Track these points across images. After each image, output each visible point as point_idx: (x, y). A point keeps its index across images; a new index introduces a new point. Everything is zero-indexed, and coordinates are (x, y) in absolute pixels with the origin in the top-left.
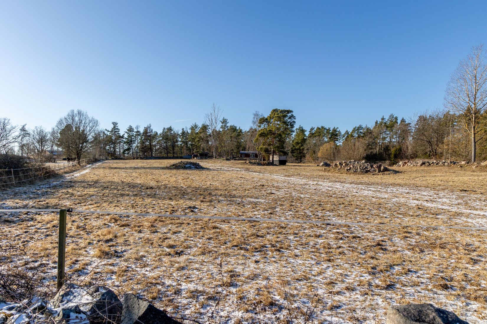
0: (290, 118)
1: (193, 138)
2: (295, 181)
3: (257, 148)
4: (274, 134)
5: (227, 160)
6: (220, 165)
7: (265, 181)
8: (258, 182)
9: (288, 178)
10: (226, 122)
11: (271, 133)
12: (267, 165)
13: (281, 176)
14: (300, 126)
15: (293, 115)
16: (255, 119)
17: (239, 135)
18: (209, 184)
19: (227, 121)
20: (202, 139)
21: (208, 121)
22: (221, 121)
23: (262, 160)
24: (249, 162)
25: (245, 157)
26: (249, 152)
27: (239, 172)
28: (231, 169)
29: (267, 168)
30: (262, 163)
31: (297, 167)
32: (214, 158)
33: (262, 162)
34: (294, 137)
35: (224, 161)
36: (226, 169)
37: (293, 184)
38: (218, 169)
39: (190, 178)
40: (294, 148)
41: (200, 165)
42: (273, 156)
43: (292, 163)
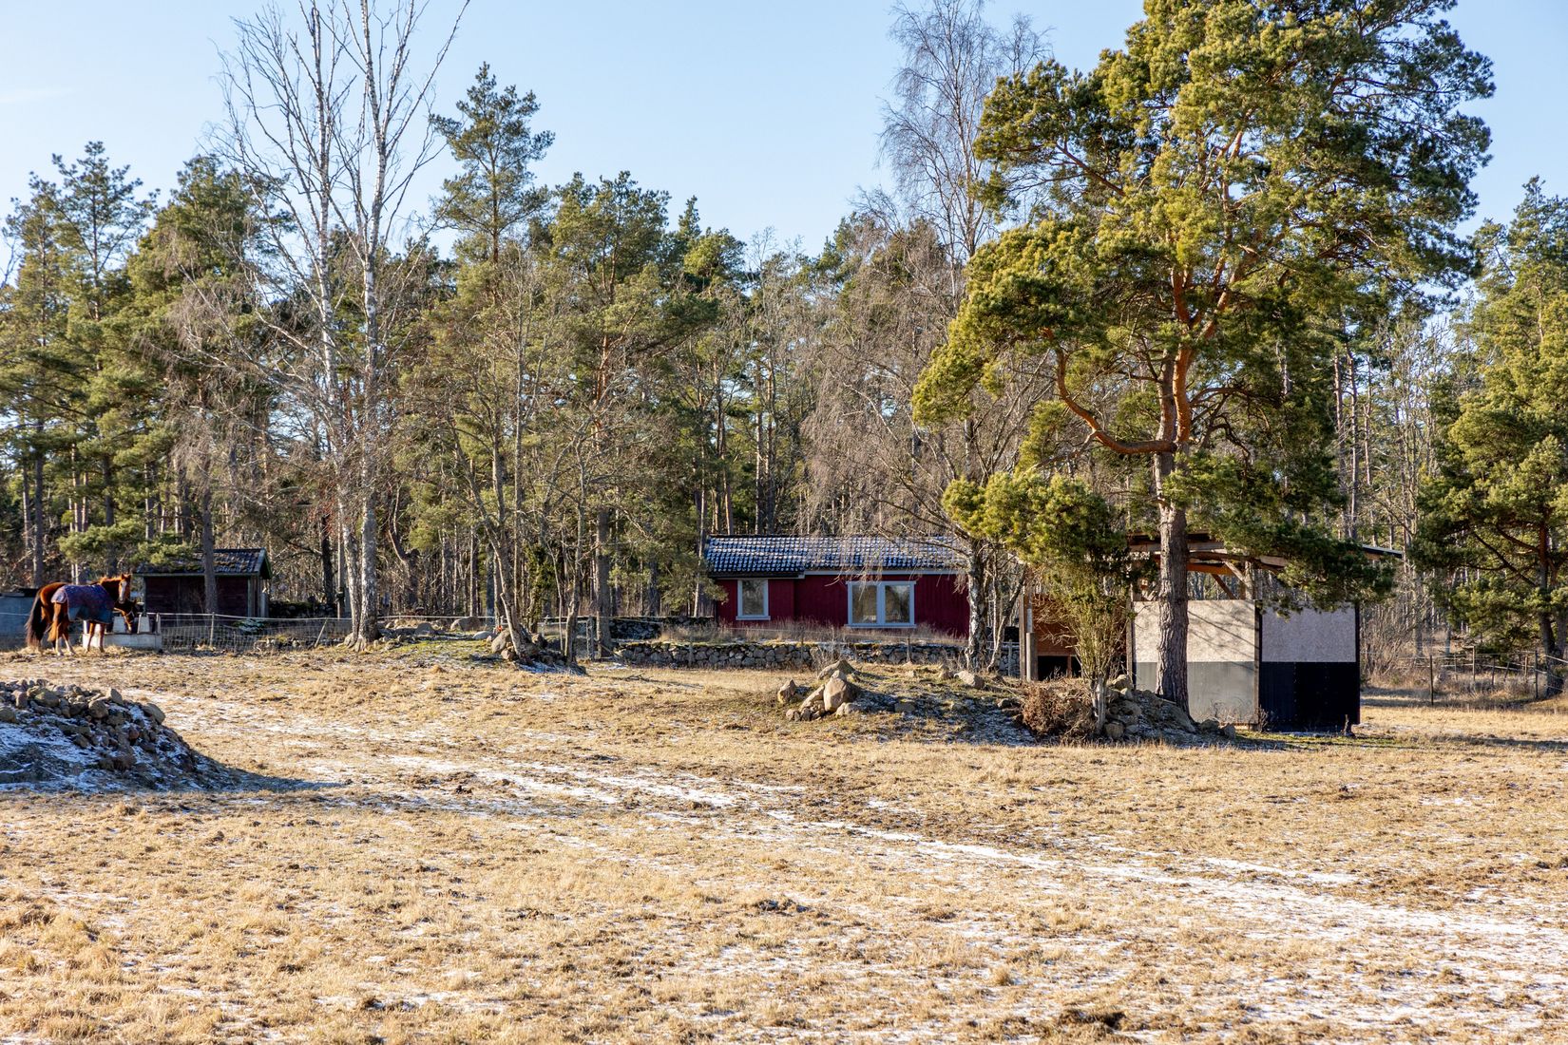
0: (1415, 76)
1: (53, 346)
2: (1524, 956)
3: (952, 493)
4: (1188, 300)
5: (538, 656)
6: (445, 725)
7: (1115, 958)
8: (1018, 972)
9: (1427, 920)
10: (516, 130)
11: (1146, 285)
12: (1098, 736)
13: (1315, 889)
14: (1532, 186)
15: (1451, 41)
16: (931, 94)
17: (687, 320)
18: (352, 1003)
19: (534, 125)
20: (188, 370)
21: (276, 121)
22: (439, 123)
23: (1026, 659)
24: (852, 694)
25: (778, 613)
26: (845, 547)
27: (721, 836)
28: (606, 788)
29: (1107, 777)
30: (1029, 706)
31: (1519, 764)
32: (354, 640)
33: (1028, 690)
34: (1448, 341)
35: (489, 679)
36: (536, 787)
37: (1514, 1002)
38: (421, 782)
39: (65, 911)
40: (1461, 497)
41: (174, 738)
42: (1178, 602)
43: (1434, 699)
